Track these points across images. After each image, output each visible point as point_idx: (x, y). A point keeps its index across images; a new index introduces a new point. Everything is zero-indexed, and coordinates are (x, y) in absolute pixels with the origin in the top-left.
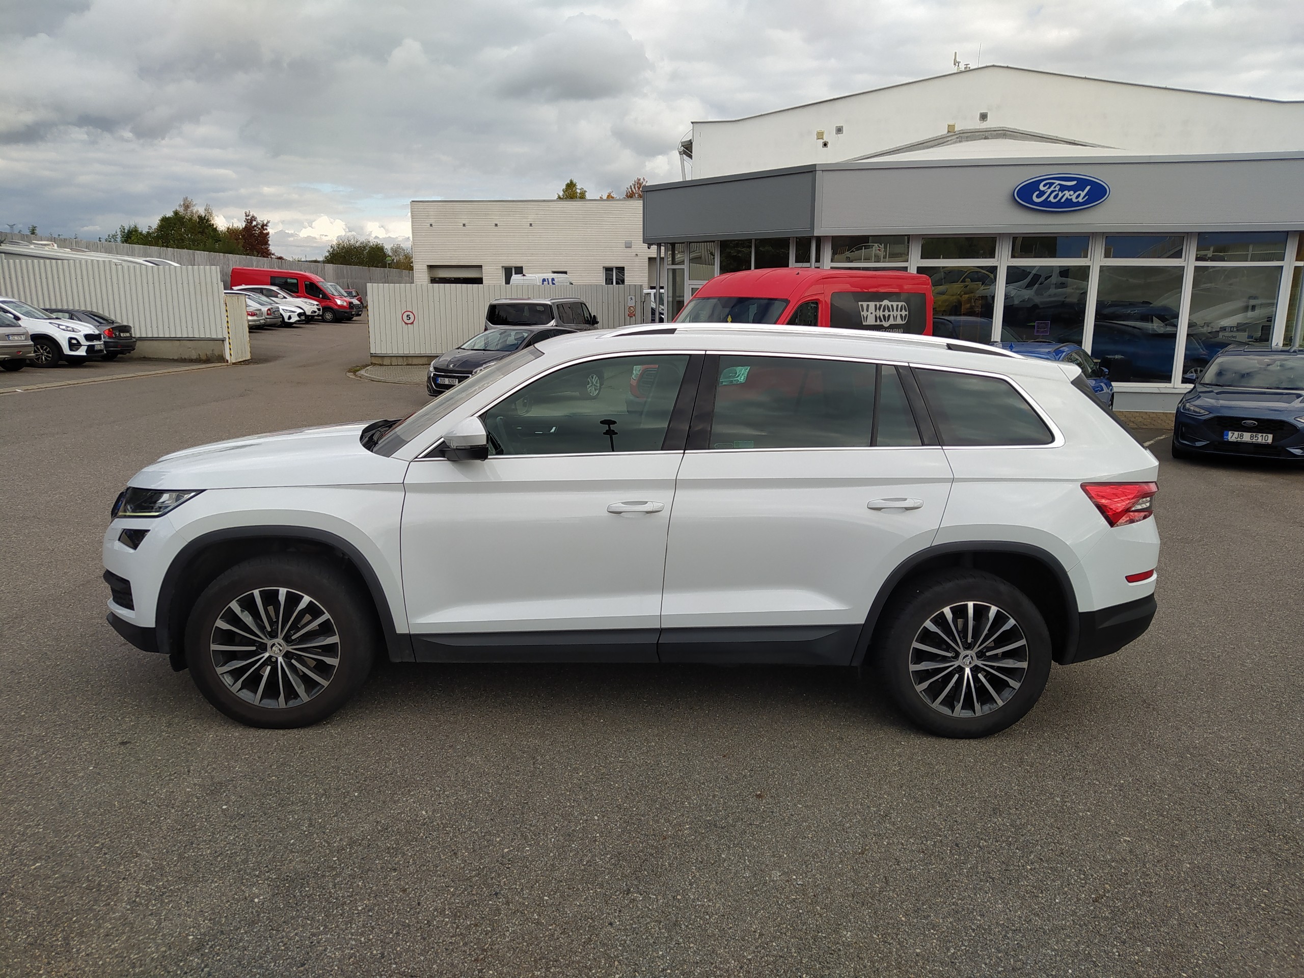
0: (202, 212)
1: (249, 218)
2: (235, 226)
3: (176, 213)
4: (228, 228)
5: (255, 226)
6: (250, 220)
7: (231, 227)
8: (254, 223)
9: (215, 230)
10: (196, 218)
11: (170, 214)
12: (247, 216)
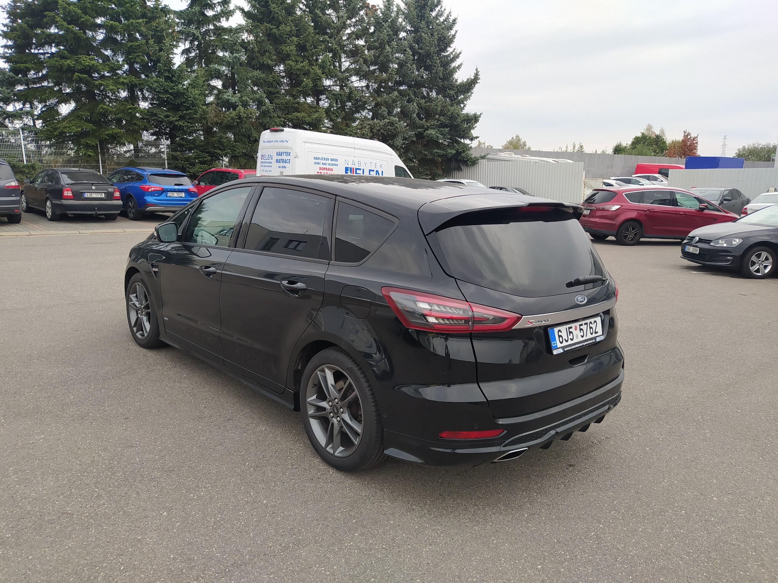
0: (658, 133)
1: (686, 134)
2: (677, 139)
3: (643, 134)
4: (673, 141)
5: (689, 139)
6: (687, 135)
7: (674, 141)
8: (689, 137)
9: (664, 143)
10: (653, 136)
11: (639, 135)
12: (684, 133)
